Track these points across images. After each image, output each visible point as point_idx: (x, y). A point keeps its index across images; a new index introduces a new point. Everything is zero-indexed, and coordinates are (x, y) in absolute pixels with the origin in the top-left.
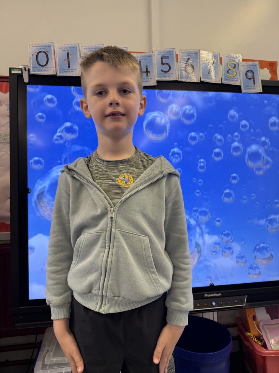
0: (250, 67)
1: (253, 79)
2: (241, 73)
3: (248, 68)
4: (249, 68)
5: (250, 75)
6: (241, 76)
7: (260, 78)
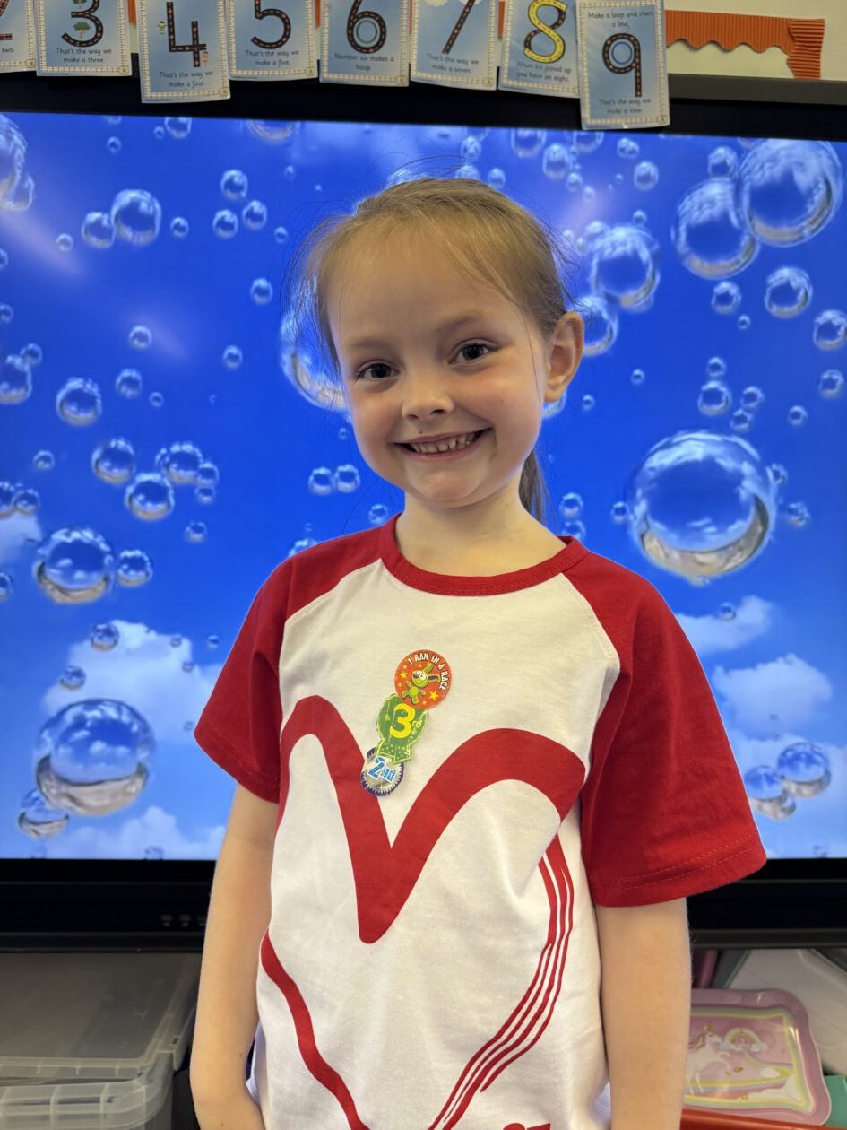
0: (624, 20)
1: (633, 71)
2: (582, 44)
3: (614, 25)
4: (620, 24)
5: (622, 53)
6: (585, 59)
7: (665, 67)
